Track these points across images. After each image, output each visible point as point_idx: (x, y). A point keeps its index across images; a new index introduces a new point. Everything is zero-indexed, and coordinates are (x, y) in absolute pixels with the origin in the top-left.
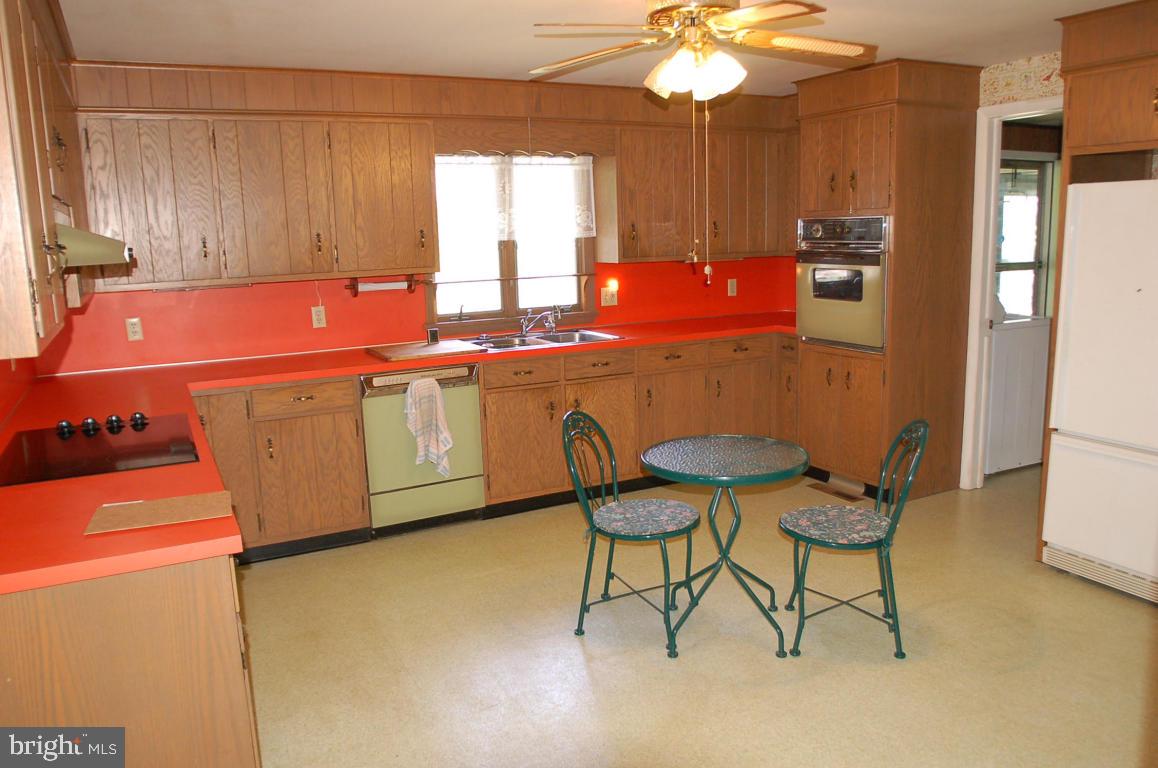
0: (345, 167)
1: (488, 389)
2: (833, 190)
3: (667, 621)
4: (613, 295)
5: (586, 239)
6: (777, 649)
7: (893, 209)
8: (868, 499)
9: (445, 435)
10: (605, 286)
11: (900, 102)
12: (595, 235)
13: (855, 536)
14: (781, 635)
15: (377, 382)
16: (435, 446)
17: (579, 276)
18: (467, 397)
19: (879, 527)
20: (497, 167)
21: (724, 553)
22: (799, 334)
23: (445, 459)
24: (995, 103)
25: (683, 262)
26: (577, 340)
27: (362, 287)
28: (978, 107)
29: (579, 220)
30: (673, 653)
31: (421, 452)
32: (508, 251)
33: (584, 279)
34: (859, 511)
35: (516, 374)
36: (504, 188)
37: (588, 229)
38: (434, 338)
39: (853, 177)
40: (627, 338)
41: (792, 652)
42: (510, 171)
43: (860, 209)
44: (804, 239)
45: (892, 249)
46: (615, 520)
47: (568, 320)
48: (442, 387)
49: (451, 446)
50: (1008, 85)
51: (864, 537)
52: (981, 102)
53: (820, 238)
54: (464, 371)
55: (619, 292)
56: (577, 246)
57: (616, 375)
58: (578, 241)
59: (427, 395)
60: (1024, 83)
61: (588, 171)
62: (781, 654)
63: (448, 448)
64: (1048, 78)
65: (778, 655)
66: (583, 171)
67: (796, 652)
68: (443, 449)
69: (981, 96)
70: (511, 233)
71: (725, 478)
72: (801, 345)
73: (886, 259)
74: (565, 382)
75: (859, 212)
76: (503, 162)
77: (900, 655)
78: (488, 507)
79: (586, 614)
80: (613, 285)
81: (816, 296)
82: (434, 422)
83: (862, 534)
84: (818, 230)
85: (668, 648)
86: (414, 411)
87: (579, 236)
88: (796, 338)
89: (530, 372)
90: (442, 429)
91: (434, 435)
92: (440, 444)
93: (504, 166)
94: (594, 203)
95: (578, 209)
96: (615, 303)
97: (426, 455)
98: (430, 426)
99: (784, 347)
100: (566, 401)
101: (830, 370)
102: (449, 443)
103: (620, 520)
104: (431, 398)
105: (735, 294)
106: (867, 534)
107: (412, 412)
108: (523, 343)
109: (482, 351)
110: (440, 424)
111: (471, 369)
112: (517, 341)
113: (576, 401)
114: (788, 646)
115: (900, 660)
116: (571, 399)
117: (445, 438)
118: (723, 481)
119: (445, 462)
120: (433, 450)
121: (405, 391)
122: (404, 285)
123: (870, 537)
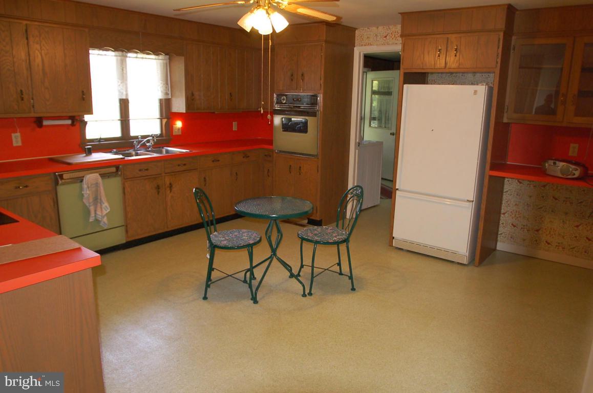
0: (37, 51)
1: (125, 179)
2: (292, 80)
3: (250, 287)
4: (179, 129)
5: (165, 99)
6: (302, 293)
7: (322, 91)
8: (310, 225)
9: (106, 204)
10: (175, 124)
11: (326, 41)
12: (170, 97)
13: (336, 239)
14: (303, 286)
15: (65, 176)
16: (100, 211)
17: (161, 119)
18: (115, 183)
19: (343, 234)
20: (119, 58)
21: (274, 251)
22: (274, 149)
23: (105, 218)
24: (362, 45)
25: (214, 113)
26: (164, 153)
27: (46, 123)
28: (355, 46)
29: (162, 89)
30: (255, 301)
31: (93, 214)
32: (124, 105)
33: (164, 121)
34: (330, 228)
35: (140, 170)
36: (123, 69)
37: (167, 94)
38: (89, 152)
39: (302, 75)
40: (194, 151)
41: (308, 294)
42: (126, 61)
43: (305, 90)
44: (277, 103)
45: (322, 110)
46: (222, 241)
47: (160, 142)
48: (102, 179)
49: (109, 210)
50: (368, 38)
51: (339, 238)
52: (356, 45)
53: (284, 103)
54: (114, 169)
55: (183, 128)
56: (160, 103)
57: (190, 170)
58: (161, 100)
59: (95, 183)
60: (375, 38)
61: (166, 64)
62: (304, 295)
63: (107, 212)
64: (386, 37)
65: (303, 296)
66: (164, 63)
67: (310, 294)
68: (105, 212)
69: (356, 42)
70: (127, 95)
71: (274, 216)
72: (275, 155)
73: (319, 114)
74: (164, 174)
75: (305, 92)
76: (123, 56)
77: (353, 289)
78: (127, 243)
79: (208, 289)
80: (179, 124)
81: (283, 131)
82: (99, 198)
83: (338, 237)
84: (284, 99)
85: (252, 300)
86: (88, 192)
87: (161, 98)
88: (273, 151)
89: (147, 170)
90: (104, 201)
91: (99, 204)
92: (103, 209)
93: (123, 58)
94: (169, 81)
95: (161, 83)
96: (180, 133)
97: (95, 216)
98: (97, 200)
99: (266, 155)
100: (165, 185)
101: (290, 166)
102: (108, 209)
103: (224, 241)
104: (97, 184)
105: (236, 130)
106: (340, 237)
107: (87, 192)
108: (137, 155)
109: (121, 158)
110: (102, 198)
111: (117, 168)
112: (134, 153)
113: (170, 184)
114: (307, 292)
115: (354, 292)
116: (168, 183)
117: (106, 206)
118: (274, 217)
119: (105, 220)
120: (99, 213)
121: (82, 181)
122: (69, 122)
123: (341, 238)
